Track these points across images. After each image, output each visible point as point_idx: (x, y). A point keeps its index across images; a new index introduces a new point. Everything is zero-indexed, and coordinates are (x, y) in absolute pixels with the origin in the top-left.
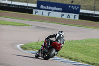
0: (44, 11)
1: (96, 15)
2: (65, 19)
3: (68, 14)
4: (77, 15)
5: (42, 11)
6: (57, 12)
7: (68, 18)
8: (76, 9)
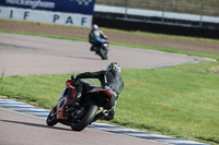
0: (14, 9)
1: (129, 16)
2: (63, 26)
3: (67, 15)
4: (89, 18)
5: (9, 9)
6: (44, 12)
7: (69, 24)
8: (86, 3)
